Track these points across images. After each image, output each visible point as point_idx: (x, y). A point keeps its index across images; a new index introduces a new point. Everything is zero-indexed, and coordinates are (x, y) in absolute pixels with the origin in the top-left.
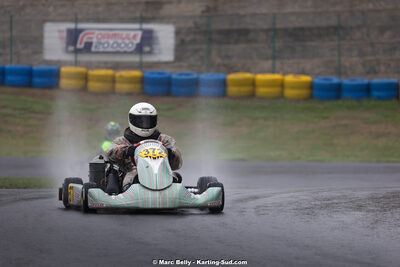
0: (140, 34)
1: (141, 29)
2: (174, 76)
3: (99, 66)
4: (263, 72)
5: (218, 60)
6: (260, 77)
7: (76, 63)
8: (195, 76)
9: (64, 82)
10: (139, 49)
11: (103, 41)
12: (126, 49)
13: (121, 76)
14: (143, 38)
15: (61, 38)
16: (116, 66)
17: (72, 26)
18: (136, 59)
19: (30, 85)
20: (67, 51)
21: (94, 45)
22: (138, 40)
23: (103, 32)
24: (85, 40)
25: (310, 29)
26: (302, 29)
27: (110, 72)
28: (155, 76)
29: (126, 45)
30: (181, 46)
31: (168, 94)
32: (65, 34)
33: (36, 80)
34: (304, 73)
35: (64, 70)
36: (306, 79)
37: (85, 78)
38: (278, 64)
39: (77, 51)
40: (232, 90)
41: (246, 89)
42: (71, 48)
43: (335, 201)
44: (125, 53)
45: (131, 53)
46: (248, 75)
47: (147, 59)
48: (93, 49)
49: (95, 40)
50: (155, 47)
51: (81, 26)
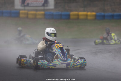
2: (54, 13)
4: (81, 11)
5: (67, 8)
9: (21, 15)
10: (43, 5)
11: (32, 3)
13: (38, 14)
15: (20, 2)
21: (30, 4)
22: (43, 2)
24: (27, 3)
30: (56, 4)
31: (53, 18)
33: (12, 15)
35: (21, 12)
40: (72, 17)
42: (23, 5)
43: (103, 50)
44: (39, 6)
47: (46, 8)
50: (48, 4)
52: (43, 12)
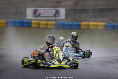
0: (55, 11)
1: (55, 9)
2: (65, 23)
3: (43, 20)
4: (91, 22)
5: (78, 19)
6: (90, 23)
7: (36, 20)
8: (71, 23)
9: (33, 25)
10: (55, 15)
11: (44, 13)
12: (51, 15)
13: (50, 24)
14: (56, 12)
15: (31, 12)
16: (48, 20)
17: (35, 9)
18: (54, 18)
19: (23, 26)
20: (33, 16)
21: (41, 14)
22: (54, 13)
23: (44, 10)
24: (39, 13)
25: (105, 9)
26: (103, 9)
27: (46, 22)
28: (60, 23)
29: (51, 14)
30: (67, 14)
31: (64, 28)
32: (33, 11)
33: (25, 25)
34: (103, 22)
35: (33, 22)
36: (104, 24)
37: (39, 24)
38: (96, 19)
39: (36, 16)
40: (82, 27)
41: (86, 27)
42: (35, 15)
43: (113, 60)
44: (50, 16)
45: (52, 17)
46: (87, 23)
47: (57, 18)
48: (41, 15)
49: (41, 13)
50: (59, 15)
51: (37, 9)
52: (54, 22)
